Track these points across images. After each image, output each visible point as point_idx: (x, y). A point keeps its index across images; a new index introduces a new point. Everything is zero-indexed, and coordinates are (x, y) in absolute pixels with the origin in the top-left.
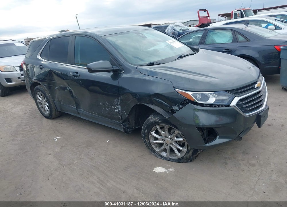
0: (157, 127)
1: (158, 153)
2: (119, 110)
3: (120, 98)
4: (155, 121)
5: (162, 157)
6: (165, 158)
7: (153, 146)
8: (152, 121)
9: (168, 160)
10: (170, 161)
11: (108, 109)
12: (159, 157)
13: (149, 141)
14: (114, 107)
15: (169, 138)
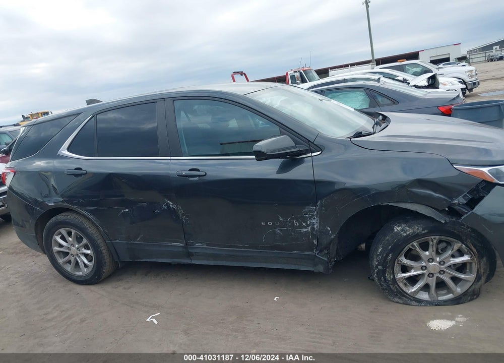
0: (415, 244)
1: (412, 295)
2: (313, 229)
3: (319, 204)
4: (414, 232)
5: (420, 301)
6: (428, 303)
7: (401, 285)
8: (405, 235)
9: (436, 305)
10: (439, 305)
11: (280, 230)
12: (414, 303)
13: (394, 276)
14: (301, 224)
15: (437, 262)
